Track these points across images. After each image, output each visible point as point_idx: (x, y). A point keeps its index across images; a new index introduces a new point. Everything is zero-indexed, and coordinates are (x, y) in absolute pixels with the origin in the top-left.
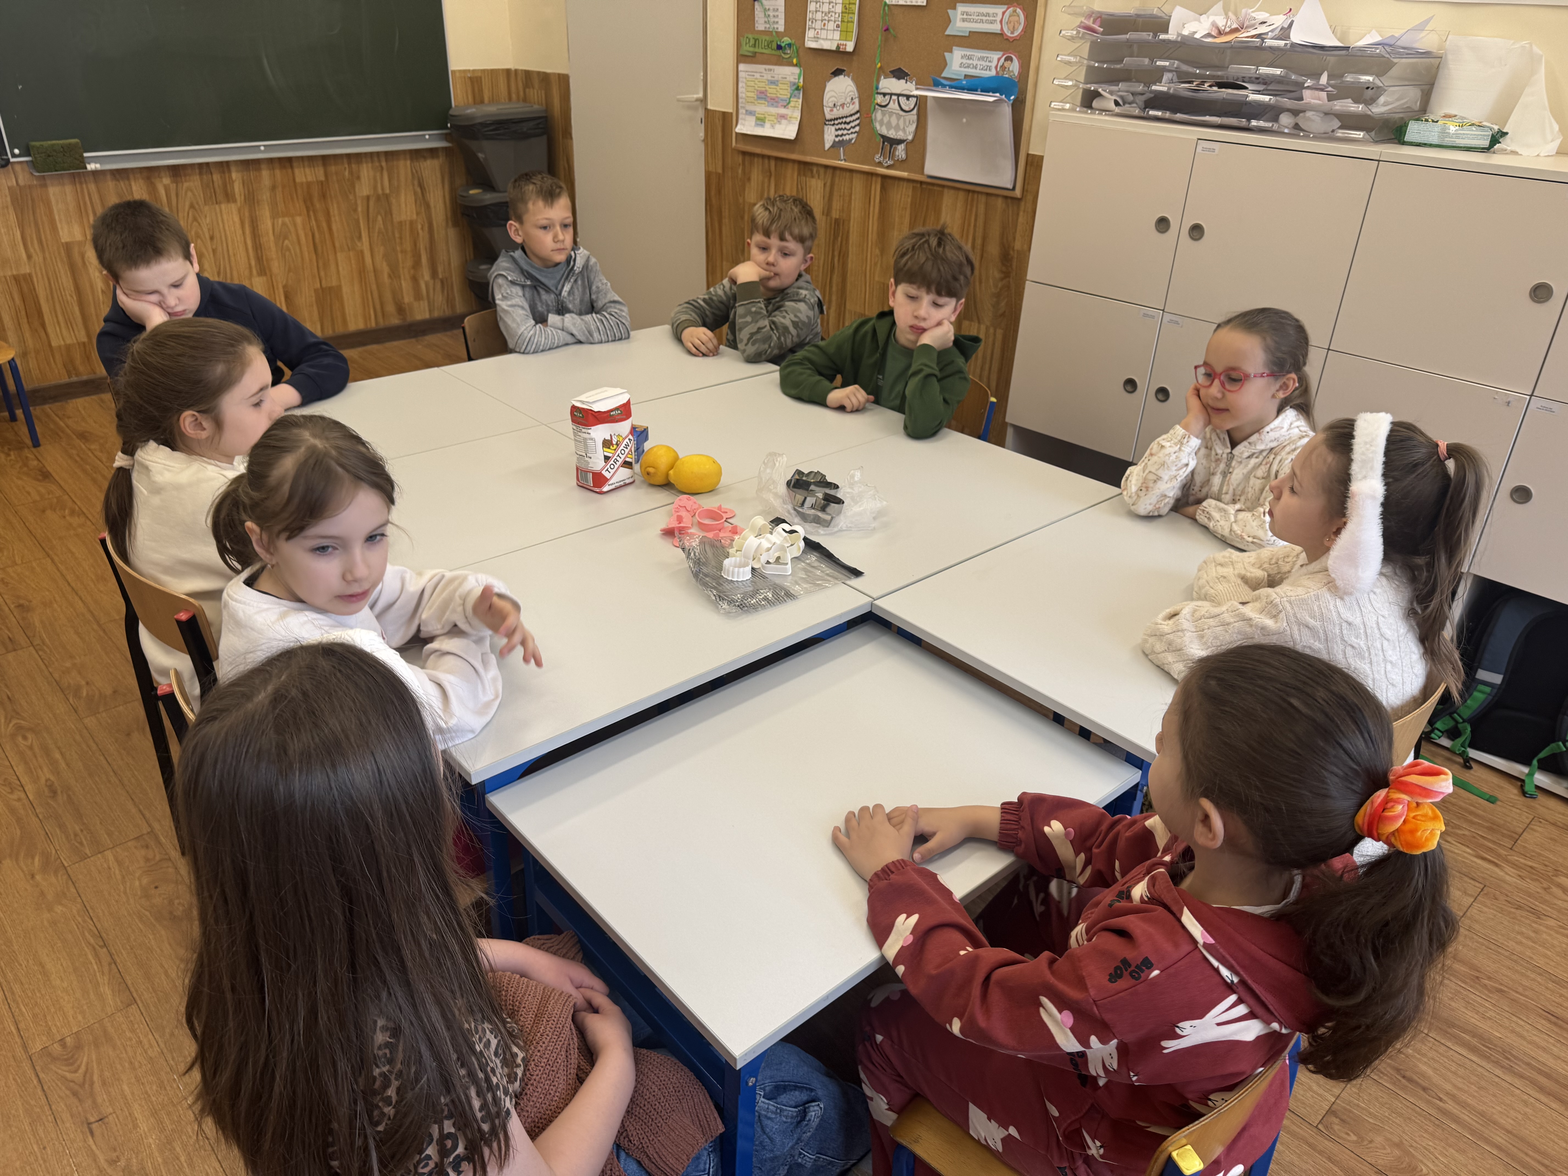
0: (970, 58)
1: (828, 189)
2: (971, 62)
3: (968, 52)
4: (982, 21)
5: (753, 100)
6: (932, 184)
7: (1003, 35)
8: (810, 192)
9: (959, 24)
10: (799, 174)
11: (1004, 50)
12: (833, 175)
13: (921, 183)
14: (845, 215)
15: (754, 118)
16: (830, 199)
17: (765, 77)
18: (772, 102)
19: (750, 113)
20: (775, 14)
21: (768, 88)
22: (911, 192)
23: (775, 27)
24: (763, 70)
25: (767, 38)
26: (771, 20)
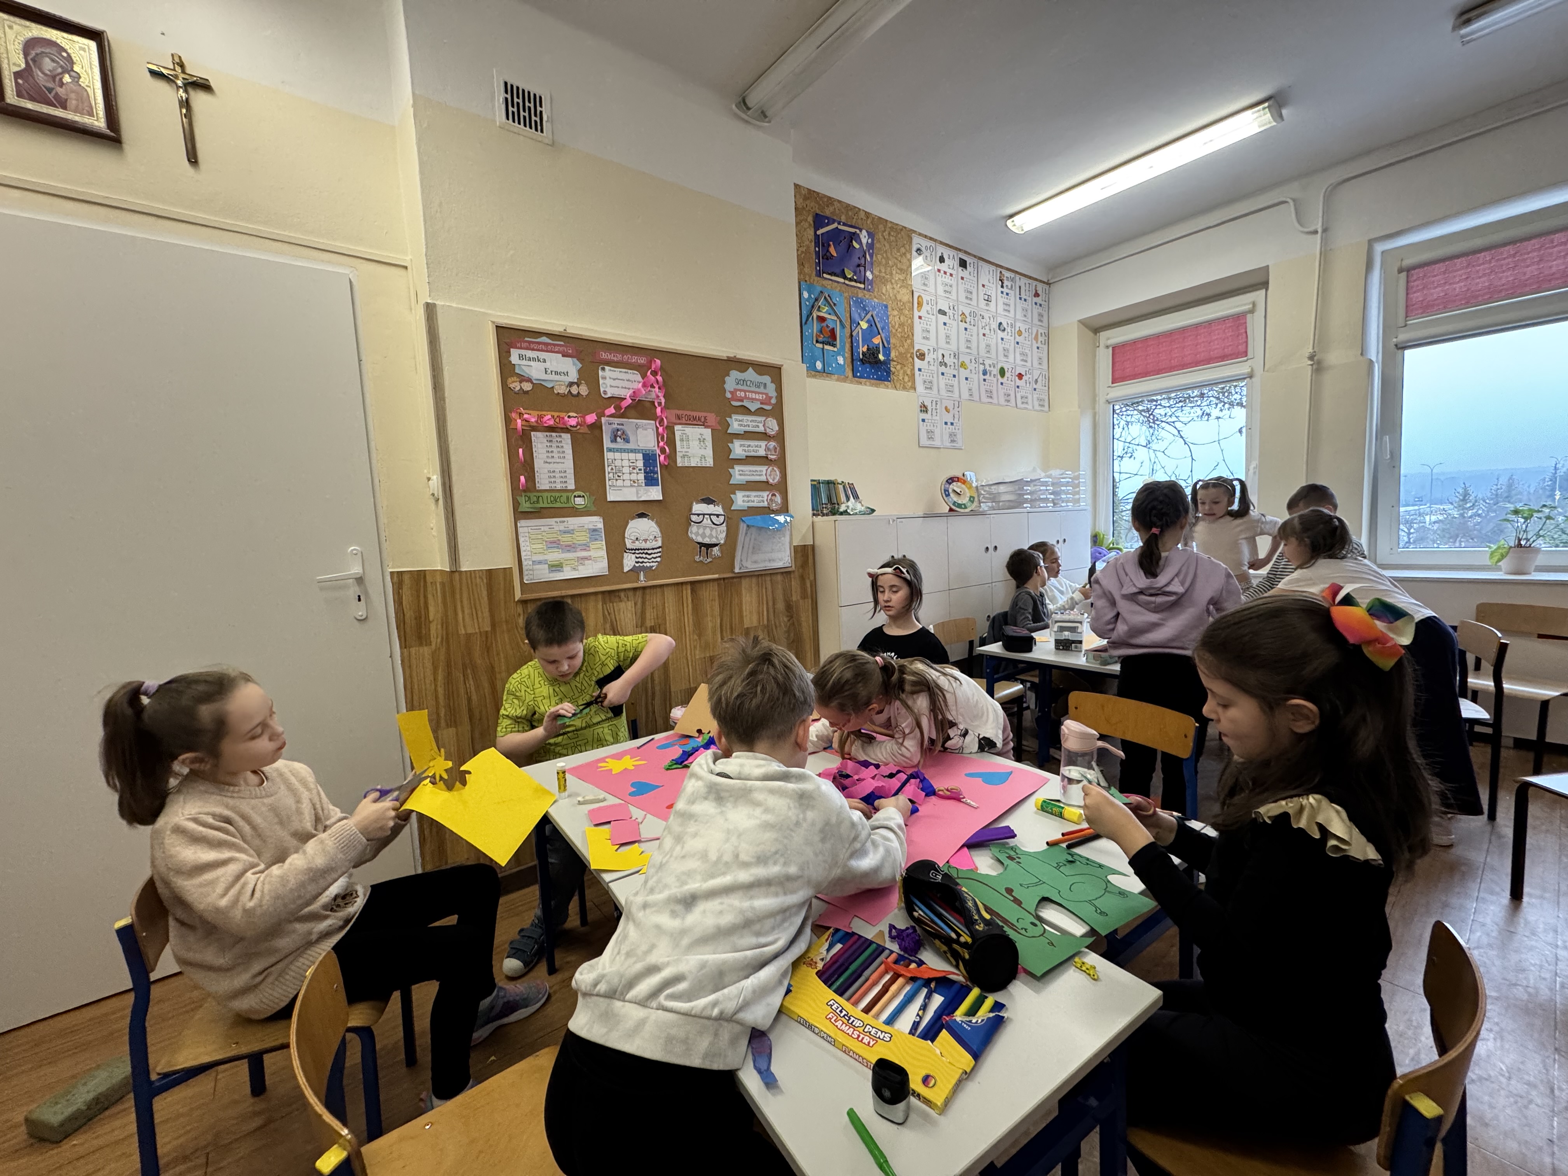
0: (748, 496)
1: (639, 606)
2: (749, 499)
3: (747, 493)
4: (753, 475)
5: (541, 551)
6: (733, 578)
7: (767, 482)
8: (619, 614)
9: (738, 477)
10: (604, 603)
11: (770, 490)
12: (644, 594)
13: (724, 579)
14: (660, 621)
15: (547, 566)
16: (643, 613)
17: (557, 528)
18: (568, 548)
19: (540, 562)
20: (563, 475)
21: (560, 538)
22: (716, 588)
23: (564, 485)
24: (553, 523)
25: (554, 494)
26: (558, 480)
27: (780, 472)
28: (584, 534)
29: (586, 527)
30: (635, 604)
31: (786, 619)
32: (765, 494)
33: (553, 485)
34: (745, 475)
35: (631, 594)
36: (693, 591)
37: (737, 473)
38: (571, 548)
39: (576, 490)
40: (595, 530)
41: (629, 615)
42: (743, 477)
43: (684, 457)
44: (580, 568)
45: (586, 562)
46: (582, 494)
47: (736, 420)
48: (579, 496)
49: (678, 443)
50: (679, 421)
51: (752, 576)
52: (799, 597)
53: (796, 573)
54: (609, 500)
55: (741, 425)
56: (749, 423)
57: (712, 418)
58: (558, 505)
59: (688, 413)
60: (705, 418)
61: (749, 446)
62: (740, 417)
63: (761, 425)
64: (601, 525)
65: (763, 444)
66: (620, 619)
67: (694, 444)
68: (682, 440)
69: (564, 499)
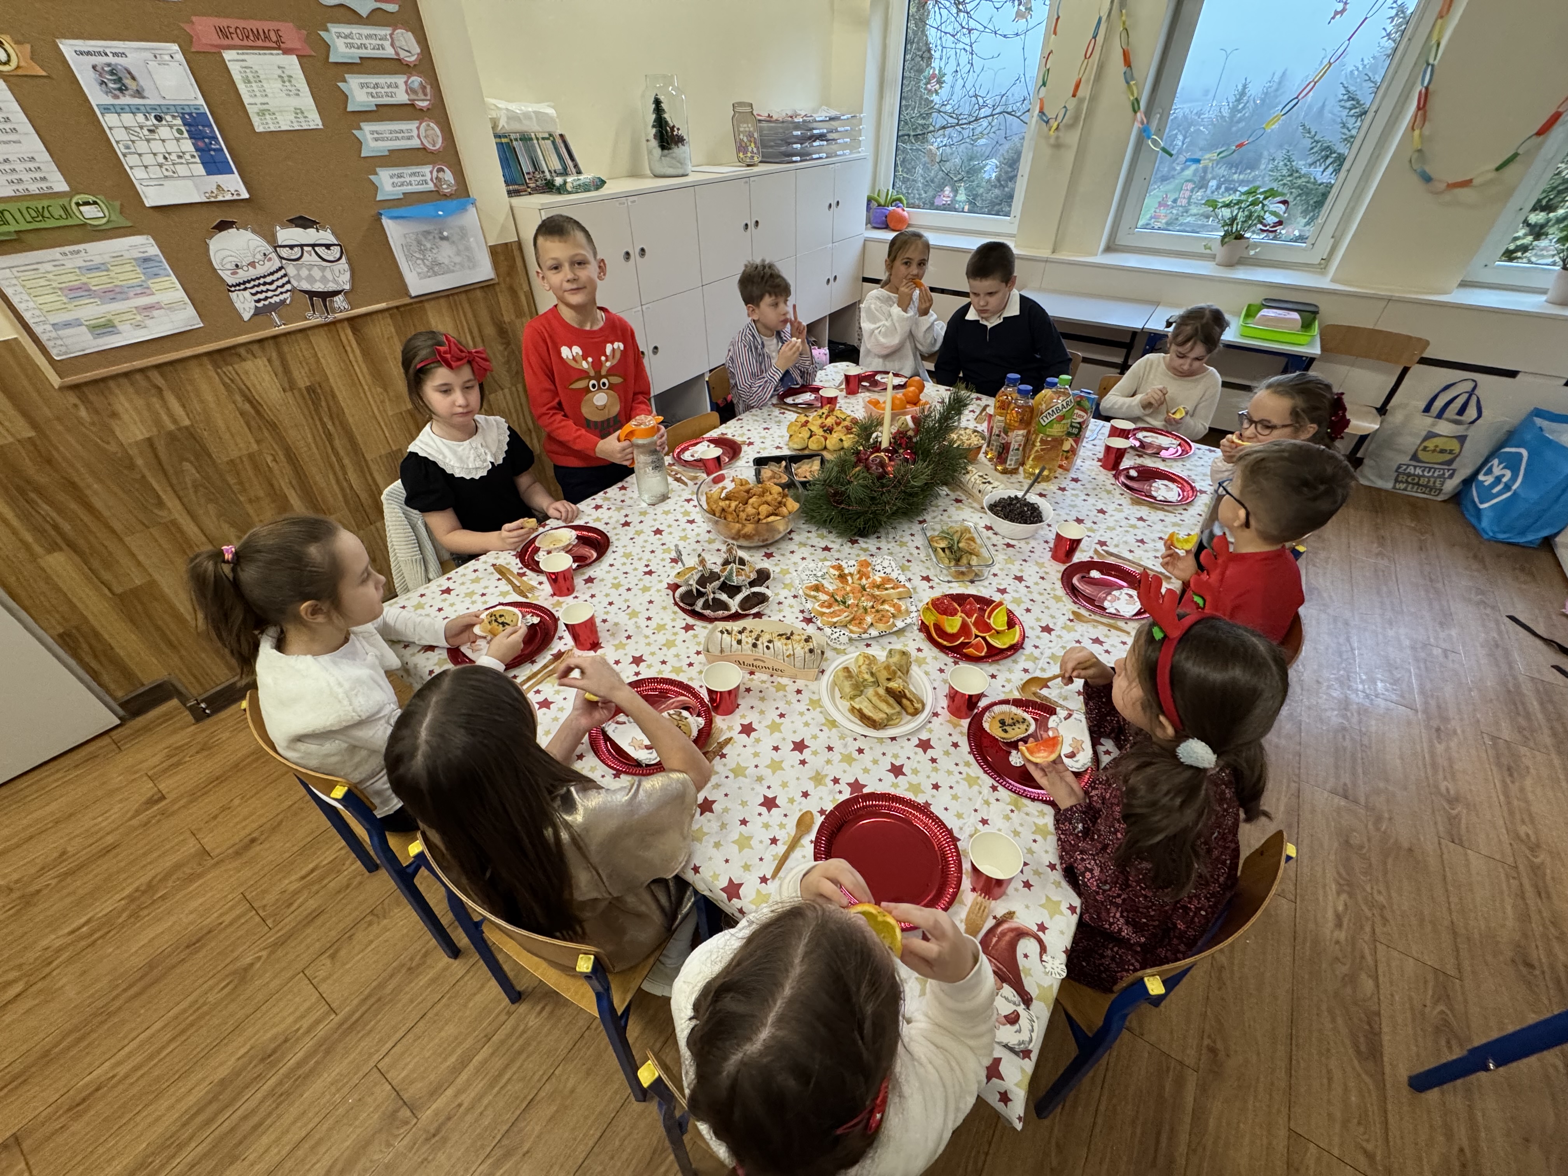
1: (277, 363)
2: (402, 180)
3: (396, 170)
4: (397, 138)
5: (58, 305)
6: (411, 304)
7: (425, 149)
8: (248, 378)
9: (373, 144)
10: (216, 366)
11: (433, 163)
12: (278, 347)
13: (397, 307)
14: (318, 378)
15: (84, 328)
16: (287, 370)
17: (69, 265)
18: (111, 295)
19: (67, 325)
20: (32, 165)
21: (84, 279)
22: (389, 321)
23: (44, 185)
24: (59, 256)
25: (33, 204)
26: (26, 177)
27: (442, 131)
28: (128, 267)
29: (127, 255)
30: (269, 361)
31: (501, 348)
32: (426, 170)
33: (20, 187)
34: (383, 139)
35: (255, 348)
36: (355, 330)
37: (369, 137)
38: (113, 294)
39: (74, 191)
40: (146, 260)
41: (267, 378)
42: (380, 144)
43: (261, 113)
44: (148, 322)
45: (156, 313)
46: (91, 199)
47: (339, 35)
48: (87, 203)
49: (242, 88)
50: (226, 42)
51: (438, 298)
52: (513, 317)
53: (503, 285)
54: (148, 203)
55: (351, 46)
56: (364, 41)
57: (290, 33)
58: (51, 224)
59: (242, 24)
60: (277, 32)
61: (376, 86)
62: (345, 29)
63: (387, 44)
64: (153, 250)
65: (400, 80)
66: (254, 386)
67: (274, 86)
68: (247, 81)
69: (58, 212)
